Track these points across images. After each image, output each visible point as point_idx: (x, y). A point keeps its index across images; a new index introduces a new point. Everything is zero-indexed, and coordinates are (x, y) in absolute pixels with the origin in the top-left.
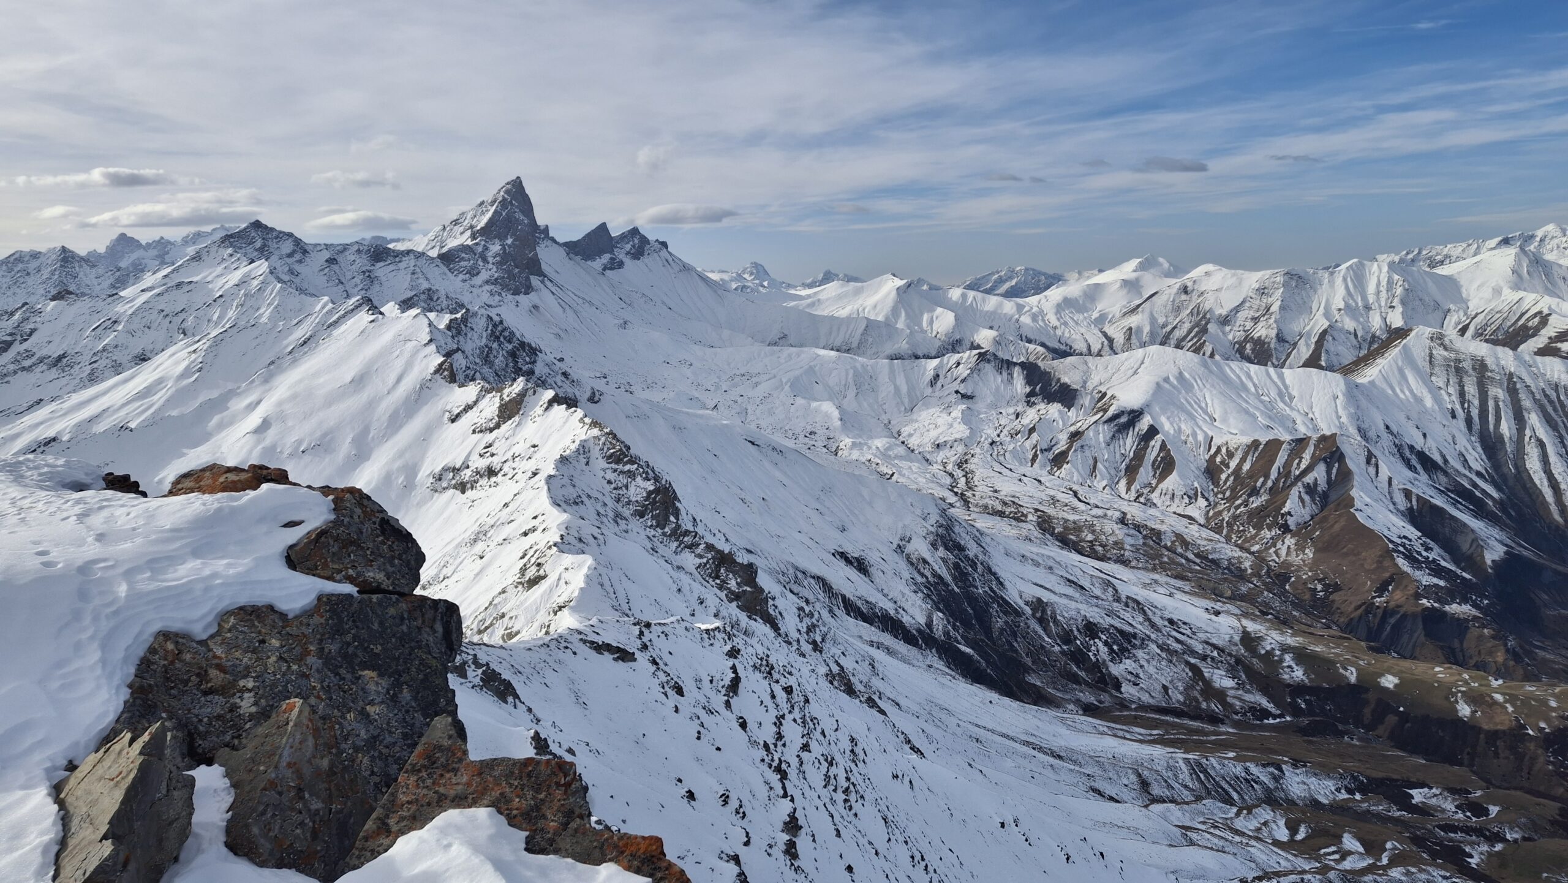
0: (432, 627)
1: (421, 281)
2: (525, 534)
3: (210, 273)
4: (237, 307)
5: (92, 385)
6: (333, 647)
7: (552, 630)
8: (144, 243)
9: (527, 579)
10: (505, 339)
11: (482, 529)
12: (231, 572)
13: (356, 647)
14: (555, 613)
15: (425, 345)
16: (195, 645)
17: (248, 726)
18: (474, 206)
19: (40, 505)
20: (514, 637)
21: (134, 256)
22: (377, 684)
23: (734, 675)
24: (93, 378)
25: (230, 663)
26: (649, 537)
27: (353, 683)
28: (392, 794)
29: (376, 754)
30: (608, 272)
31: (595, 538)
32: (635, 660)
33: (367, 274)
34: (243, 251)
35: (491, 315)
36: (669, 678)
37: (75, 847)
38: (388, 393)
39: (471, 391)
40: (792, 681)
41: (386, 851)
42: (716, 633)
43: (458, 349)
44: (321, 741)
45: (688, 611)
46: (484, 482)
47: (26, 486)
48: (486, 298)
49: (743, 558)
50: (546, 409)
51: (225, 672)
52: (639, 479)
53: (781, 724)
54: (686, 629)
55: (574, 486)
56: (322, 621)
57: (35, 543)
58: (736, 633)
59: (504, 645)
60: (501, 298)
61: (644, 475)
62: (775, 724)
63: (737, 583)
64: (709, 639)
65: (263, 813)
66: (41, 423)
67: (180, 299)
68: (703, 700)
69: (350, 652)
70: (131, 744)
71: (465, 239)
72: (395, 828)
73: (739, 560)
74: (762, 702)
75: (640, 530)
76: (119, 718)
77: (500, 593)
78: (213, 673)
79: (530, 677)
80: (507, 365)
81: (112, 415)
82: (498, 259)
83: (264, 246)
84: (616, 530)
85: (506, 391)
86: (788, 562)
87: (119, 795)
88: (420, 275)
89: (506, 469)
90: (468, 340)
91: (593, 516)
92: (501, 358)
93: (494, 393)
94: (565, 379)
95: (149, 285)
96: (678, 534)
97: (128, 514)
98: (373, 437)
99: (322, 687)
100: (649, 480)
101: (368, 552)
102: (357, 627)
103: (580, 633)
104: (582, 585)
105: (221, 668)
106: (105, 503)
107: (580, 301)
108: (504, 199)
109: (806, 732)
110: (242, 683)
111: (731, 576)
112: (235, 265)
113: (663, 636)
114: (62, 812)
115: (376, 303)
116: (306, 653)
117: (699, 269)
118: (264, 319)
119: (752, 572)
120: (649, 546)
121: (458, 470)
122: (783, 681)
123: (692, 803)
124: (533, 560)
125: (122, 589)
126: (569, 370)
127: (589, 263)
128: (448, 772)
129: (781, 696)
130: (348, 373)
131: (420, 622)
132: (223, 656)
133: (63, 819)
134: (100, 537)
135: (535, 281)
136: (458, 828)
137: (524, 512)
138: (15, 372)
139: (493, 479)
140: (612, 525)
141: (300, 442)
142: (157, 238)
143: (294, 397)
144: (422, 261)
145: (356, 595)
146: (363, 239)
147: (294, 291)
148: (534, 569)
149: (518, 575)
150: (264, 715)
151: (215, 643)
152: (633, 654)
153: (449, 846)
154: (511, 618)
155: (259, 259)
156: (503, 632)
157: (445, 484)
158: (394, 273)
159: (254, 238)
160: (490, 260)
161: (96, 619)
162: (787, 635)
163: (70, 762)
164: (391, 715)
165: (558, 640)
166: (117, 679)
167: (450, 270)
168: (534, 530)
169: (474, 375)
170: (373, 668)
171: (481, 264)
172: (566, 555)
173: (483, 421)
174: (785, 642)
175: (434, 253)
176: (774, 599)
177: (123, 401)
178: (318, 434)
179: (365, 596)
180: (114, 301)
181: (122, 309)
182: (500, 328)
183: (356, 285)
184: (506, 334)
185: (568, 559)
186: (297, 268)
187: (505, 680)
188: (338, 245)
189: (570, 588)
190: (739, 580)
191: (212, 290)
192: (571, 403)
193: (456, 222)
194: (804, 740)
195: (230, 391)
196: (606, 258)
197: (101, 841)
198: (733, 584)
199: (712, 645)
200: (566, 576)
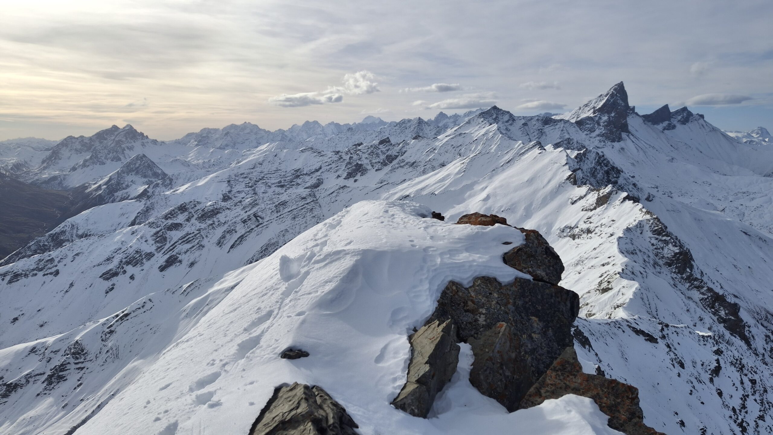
0: (565, 303)
1: (565, 134)
2: (603, 265)
3: (473, 129)
4: (482, 145)
5: (424, 175)
6: (520, 303)
7: (612, 316)
8: (449, 116)
9: (602, 288)
10: (604, 164)
11: (581, 259)
12: (480, 260)
13: (530, 305)
14: (615, 309)
15: (564, 166)
16: (464, 289)
17: (481, 330)
18: (596, 97)
19: (411, 221)
20: (592, 316)
21: (445, 121)
22: (538, 324)
23: (717, 365)
24: (424, 172)
25: (476, 300)
26: (672, 278)
27: (527, 321)
28: (544, 378)
29: (534, 357)
30: (666, 131)
31: (641, 273)
32: (657, 343)
33: (540, 131)
34: (488, 119)
35: (598, 152)
36: (676, 357)
37: (415, 364)
38: (543, 188)
39: (583, 190)
40: (756, 377)
41: (539, 404)
42: (709, 339)
43: (579, 169)
44: (512, 345)
45: (692, 323)
46: (585, 235)
47: (406, 213)
48: (597, 143)
49: (731, 300)
50: (622, 202)
51: (474, 304)
52: (670, 245)
53: (746, 400)
54: (690, 332)
55: (633, 244)
56: (516, 289)
57: (410, 236)
58: (721, 341)
59: (587, 319)
60: (604, 144)
61: (674, 244)
62: (742, 399)
63: (725, 313)
64: (704, 341)
65: (486, 370)
66: (404, 189)
67: (460, 140)
68: (696, 374)
69: (527, 306)
70: (438, 326)
71: (590, 114)
72: (544, 395)
73: (729, 300)
74: (734, 384)
75: (667, 274)
76: (433, 314)
77: (587, 293)
78: (470, 303)
79: (599, 338)
80: (603, 178)
81: (429, 188)
82: (606, 123)
83: (497, 117)
84: (654, 271)
85: (602, 191)
86: (762, 307)
87: (433, 347)
88: (565, 132)
89: (597, 230)
90: (585, 164)
91: (641, 261)
92: (601, 174)
93: (595, 191)
94: (634, 187)
95: (449, 134)
96: (690, 279)
97: (442, 230)
98: (534, 208)
99: (514, 320)
100: (677, 247)
101: (539, 262)
102: (531, 295)
103: (627, 321)
104: (632, 297)
105: (473, 302)
106: (434, 224)
107: (648, 146)
108: (613, 93)
109: (762, 409)
110: (481, 310)
111: (722, 308)
112: (483, 126)
113: (675, 333)
114: (412, 348)
115: (543, 144)
116: (508, 303)
117: (722, 130)
118: (493, 151)
119: (736, 309)
120: (672, 283)
121: (573, 228)
122: (750, 375)
123: (683, 428)
124: (606, 279)
125: (439, 260)
126: (637, 183)
127: (656, 126)
128: (571, 375)
129: (748, 384)
130: (526, 177)
131: (560, 299)
132: (474, 296)
133: (411, 350)
134: (432, 238)
135: (624, 135)
136: (575, 404)
137: (604, 254)
138: (398, 168)
139: (590, 235)
140: (652, 268)
141: (501, 207)
142: (454, 114)
143: (501, 186)
144: (567, 125)
145: (532, 280)
146: (541, 114)
147: (506, 138)
148: (606, 284)
149: (598, 285)
150: (488, 326)
151: (472, 290)
152: (657, 339)
153: (569, 411)
154: (591, 306)
155: (494, 123)
156: (586, 312)
157: (565, 234)
158: (553, 131)
159: (493, 114)
160: (602, 124)
161: (428, 271)
162: (756, 350)
163: (415, 328)
164: (543, 341)
165: (616, 322)
166: (434, 298)
167: (580, 129)
168: (608, 264)
169: (586, 182)
170: (537, 317)
171: (597, 126)
172: (624, 280)
173: (588, 205)
174: (754, 353)
175: (573, 121)
176: (749, 327)
177: (434, 182)
178: (510, 204)
179: (536, 282)
180: (435, 140)
181: (438, 144)
182: (602, 159)
183: (535, 136)
184: (605, 162)
185: (625, 282)
186: (510, 127)
187: (585, 336)
188: (529, 117)
189: (625, 297)
190: (727, 312)
191: (473, 137)
192: (636, 200)
193: (586, 105)
194: (761, 413)
195: (475, 181)
196: (666, 123)
197: (425, 364)
198: (722, 313)
199: (705, 345)
200: (623, 290)
